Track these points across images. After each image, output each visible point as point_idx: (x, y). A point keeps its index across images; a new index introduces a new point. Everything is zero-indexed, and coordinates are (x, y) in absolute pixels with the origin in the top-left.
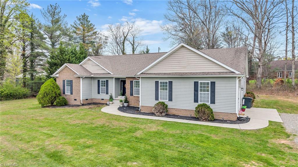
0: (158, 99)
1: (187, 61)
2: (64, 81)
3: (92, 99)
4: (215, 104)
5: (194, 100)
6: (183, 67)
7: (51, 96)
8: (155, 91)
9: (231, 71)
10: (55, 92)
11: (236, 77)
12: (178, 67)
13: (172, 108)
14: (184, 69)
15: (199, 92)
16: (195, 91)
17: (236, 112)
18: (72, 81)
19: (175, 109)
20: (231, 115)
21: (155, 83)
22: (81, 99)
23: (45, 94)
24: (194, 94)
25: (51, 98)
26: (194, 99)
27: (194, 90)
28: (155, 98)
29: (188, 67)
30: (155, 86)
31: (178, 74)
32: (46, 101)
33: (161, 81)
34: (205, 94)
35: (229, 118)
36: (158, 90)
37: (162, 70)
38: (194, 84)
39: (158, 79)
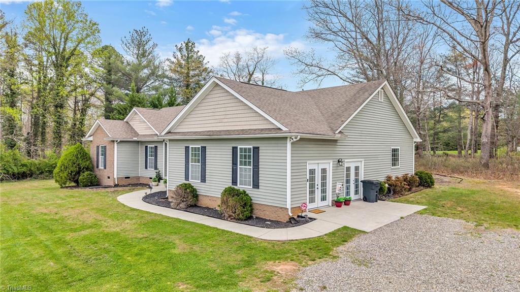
0: (189, 178)
1: (224, 109)
2: (98, 147)
3: (138, 178)
4: (258, 188)
5: (231, 181)
6: (218, 121)
7: (69, 171)
8: (184, 164)
9: (277, 126)
10: (79, 165)
11: (287, 138)
12: (212, 121)
13: (206, 196)
14: (220, 124)
15: (239, 166)
16: (233, 164)
17: (286, 205)
18: (106, 147)
19: (208, 196)
20: (281, 210)
21: (184, 150)
22: (115, 176)
23: (63, 167)
24: (231, 170)
25: (71, 175)
26: (231, 178)
27: (231, 162)
28: (184, 176)
29: (226, 120)
30: (184, 155)
31: (212, 133)
32: (63, 177)
33: (192, 146)
34: (246, 169)
35: (278, 218)
36: (189, 162)
37: (194, 126)
38: (231, 151)
39: (188, 142)
